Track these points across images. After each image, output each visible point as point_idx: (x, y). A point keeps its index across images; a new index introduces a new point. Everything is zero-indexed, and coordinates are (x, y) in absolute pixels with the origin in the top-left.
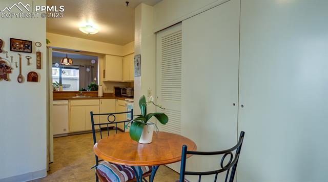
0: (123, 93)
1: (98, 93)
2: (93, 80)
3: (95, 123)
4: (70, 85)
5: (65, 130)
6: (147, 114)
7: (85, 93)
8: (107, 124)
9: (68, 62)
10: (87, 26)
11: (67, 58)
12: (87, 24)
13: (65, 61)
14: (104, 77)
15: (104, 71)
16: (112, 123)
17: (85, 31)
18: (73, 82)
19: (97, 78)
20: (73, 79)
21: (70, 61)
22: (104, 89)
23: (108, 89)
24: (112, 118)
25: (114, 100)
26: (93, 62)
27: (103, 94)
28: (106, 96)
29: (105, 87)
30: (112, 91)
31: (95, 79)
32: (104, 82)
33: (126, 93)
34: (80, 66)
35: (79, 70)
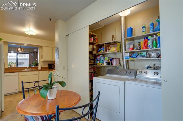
0: (53, 67)
1: (38, 67)
2: (35, 60)
3: (24, 88)
4: (24, 63)
5: (16, 90)
6: (52, 82)
8: (34, 88)
9: (21, 50)
10: (30, 31)
11: (20, 48)
12: (30, 30)
13: (19, 49)
14: (42, 59)
15: (42, 55)
16: (37, 87)
17: (29, 33)
18: (26, 61)
19: (38, 59)
20: (26, 59)
22: (42, 65)
23: (44, 65)
24: (37, 84)
25: (48, 71)
26: (35, 50)
28: (43, 69)
29: (42, 64)
30: (47, 66)
31: (37, 60)
32: (42, 61)
34: (29, 52)
35: (28, 55)
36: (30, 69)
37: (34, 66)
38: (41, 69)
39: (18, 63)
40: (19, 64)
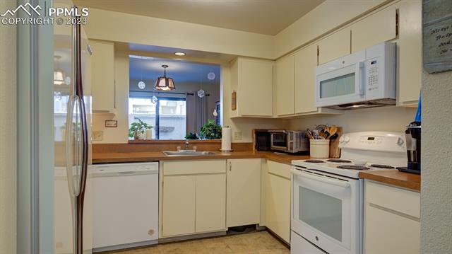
0: (275, 144)
1: (221, 143)
2: (210, 115)
4: (173, 128)
7: (195, 144)
9: (167, 84)
11: (165, 77)
13: (163, 82)
14: (234, 109)
18: (179, 122)
19: (219, 113)
20: (178, 118)
21: (170, 83)
22: (234, 136)
23: (241, 133)
26: (211, 77)
27: (233, 145)
28: (238, 150)
29: (235, 130)
30: (249, 139)
31: (215, 114)
32: (233, 119)
33: (285, 144)
34: (188, 94)
35: (185, 102)
36: (195, 147)
37: (208, 136)
38: (230, 149)
39: (160, 130)
40: (162, 131)
